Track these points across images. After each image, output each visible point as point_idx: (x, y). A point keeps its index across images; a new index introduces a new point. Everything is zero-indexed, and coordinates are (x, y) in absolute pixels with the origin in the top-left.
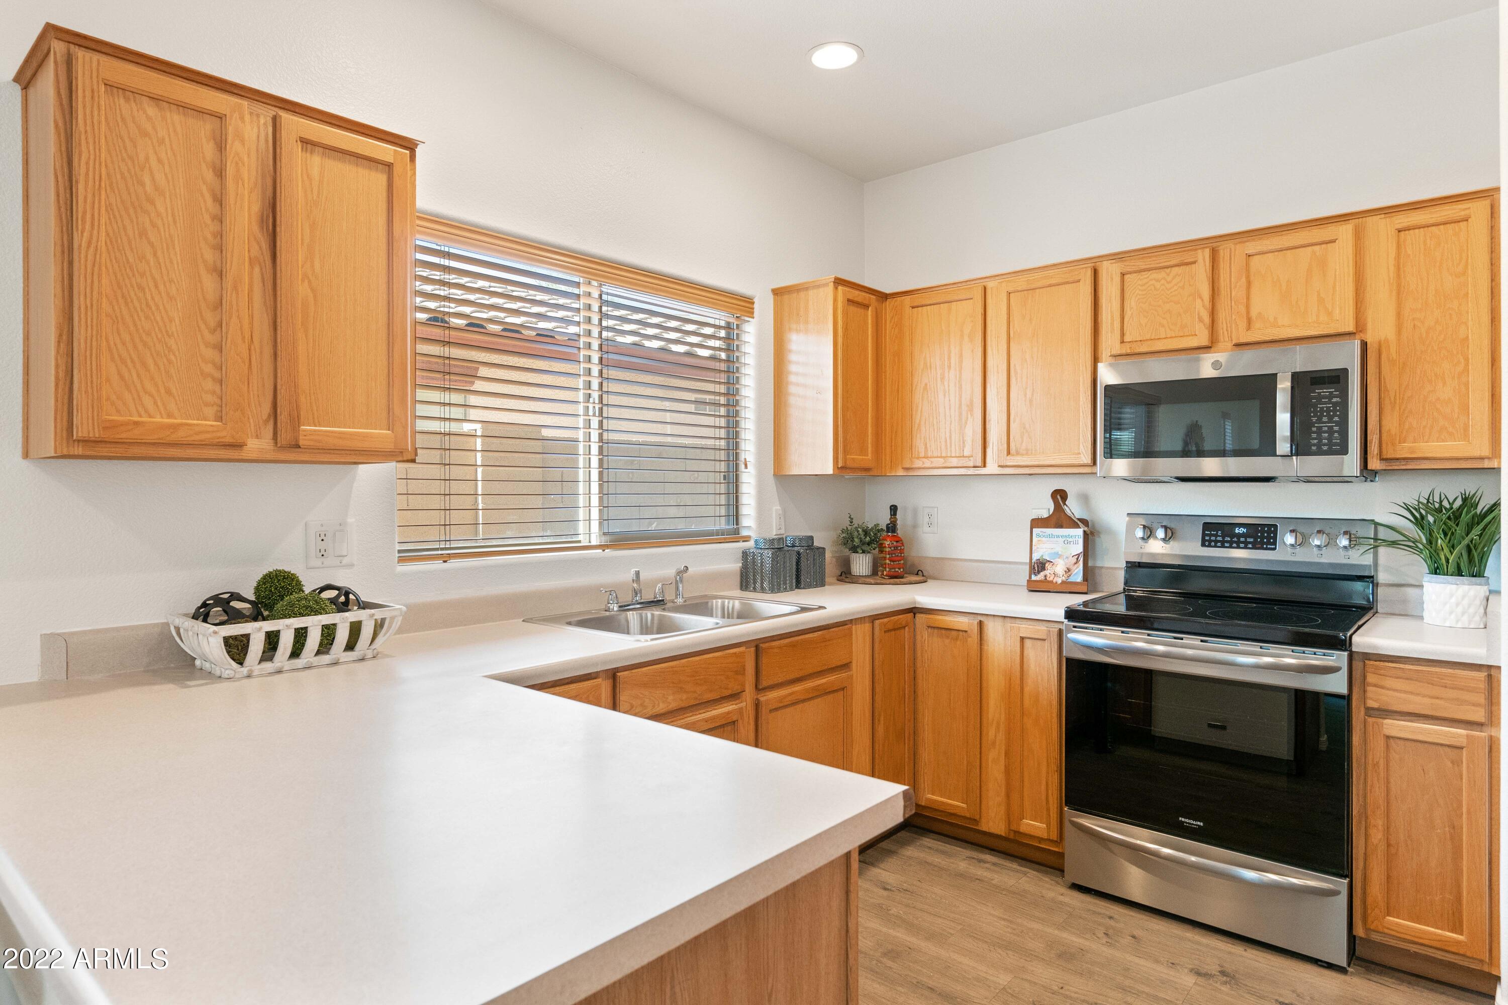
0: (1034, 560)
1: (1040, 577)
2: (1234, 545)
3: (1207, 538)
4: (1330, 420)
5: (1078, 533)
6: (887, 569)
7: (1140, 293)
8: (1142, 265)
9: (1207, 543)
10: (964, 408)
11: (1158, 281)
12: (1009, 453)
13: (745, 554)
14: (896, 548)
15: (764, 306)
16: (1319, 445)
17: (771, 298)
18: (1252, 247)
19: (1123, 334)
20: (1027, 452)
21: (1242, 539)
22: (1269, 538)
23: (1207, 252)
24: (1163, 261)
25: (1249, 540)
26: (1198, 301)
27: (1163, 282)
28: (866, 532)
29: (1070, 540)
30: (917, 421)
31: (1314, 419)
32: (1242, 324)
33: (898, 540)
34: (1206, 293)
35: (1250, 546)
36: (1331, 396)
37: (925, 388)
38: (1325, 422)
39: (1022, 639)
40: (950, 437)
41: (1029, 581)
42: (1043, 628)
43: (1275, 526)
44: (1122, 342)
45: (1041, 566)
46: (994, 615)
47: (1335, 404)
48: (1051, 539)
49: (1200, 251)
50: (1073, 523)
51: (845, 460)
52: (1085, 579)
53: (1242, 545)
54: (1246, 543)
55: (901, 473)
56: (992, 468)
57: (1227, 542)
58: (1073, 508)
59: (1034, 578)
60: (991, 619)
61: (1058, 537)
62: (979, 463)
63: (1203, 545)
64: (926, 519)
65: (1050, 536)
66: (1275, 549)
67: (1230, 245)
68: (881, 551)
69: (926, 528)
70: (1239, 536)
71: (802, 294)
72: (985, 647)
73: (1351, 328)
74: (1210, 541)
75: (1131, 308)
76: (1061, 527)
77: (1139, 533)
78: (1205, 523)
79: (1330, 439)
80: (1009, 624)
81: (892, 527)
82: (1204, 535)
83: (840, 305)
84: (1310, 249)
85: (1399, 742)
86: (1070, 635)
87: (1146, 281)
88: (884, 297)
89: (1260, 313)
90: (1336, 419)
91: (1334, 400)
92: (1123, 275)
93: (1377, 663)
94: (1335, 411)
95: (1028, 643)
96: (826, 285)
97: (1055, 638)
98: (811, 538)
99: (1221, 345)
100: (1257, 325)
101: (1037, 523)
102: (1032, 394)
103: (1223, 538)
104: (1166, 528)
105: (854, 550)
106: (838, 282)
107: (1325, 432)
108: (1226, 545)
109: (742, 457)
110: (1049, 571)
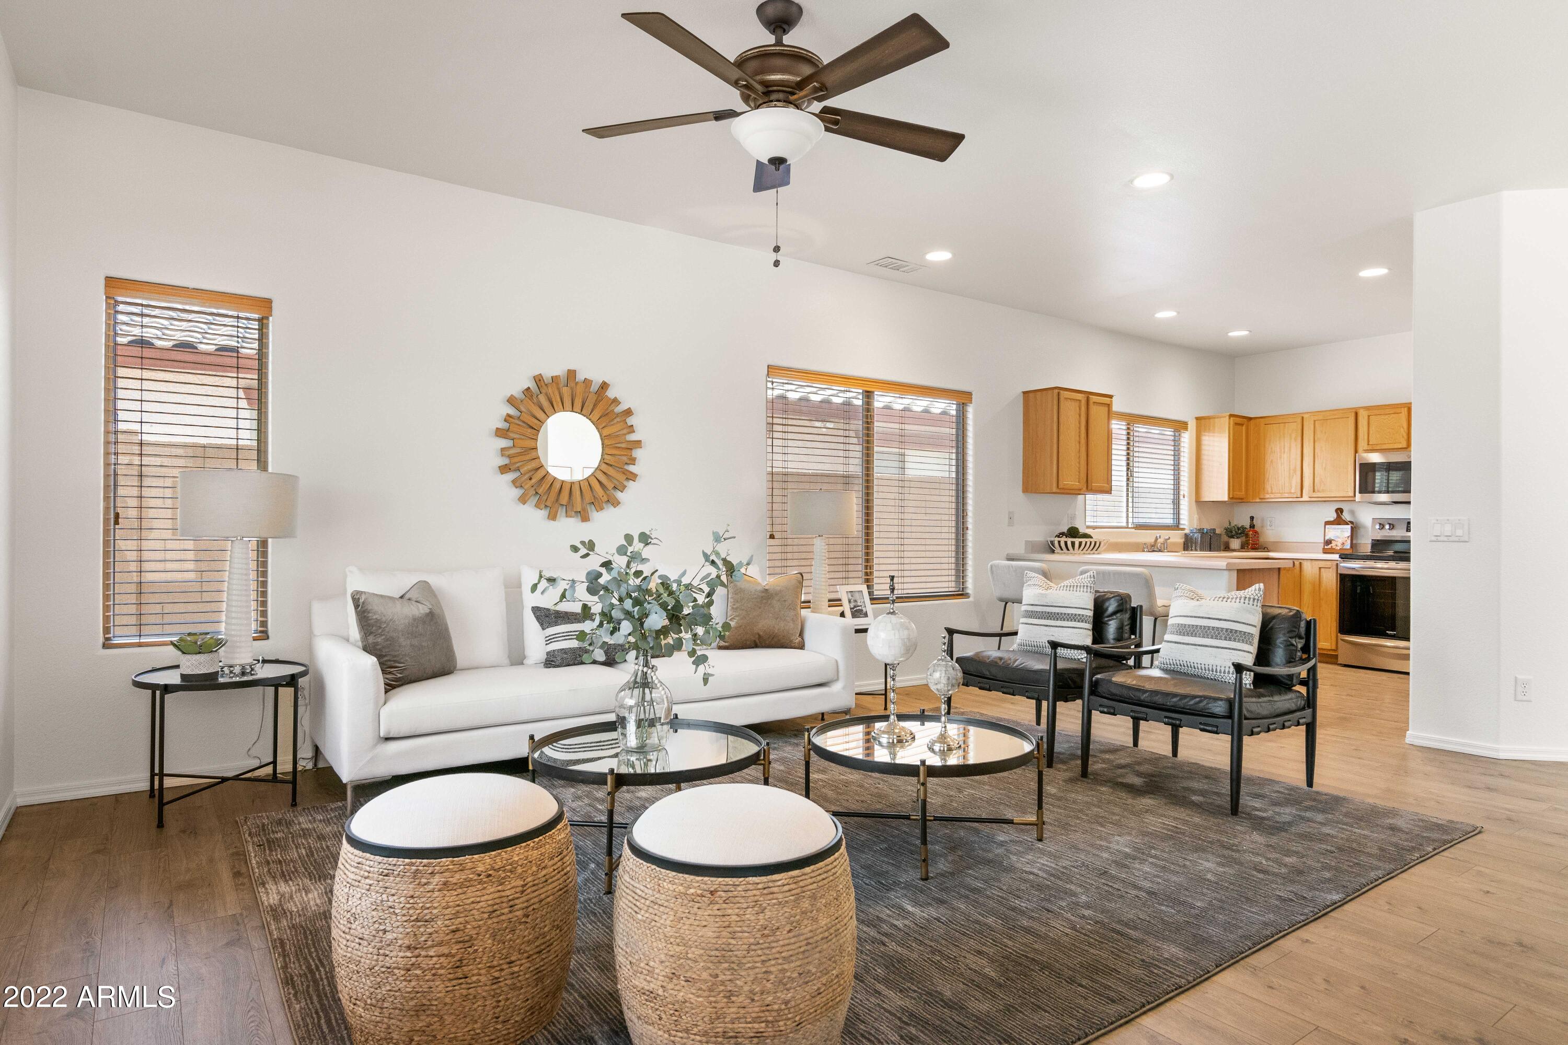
0: (1326, 540)
1: (1329, 546)
5: (1349, 527)
6: (1249, 545)
7: (1376, 424)
8: (1377, 412)
9: (1409, 531)
10: (1292, 471)
11: (1384, 419)
12: (1314, 491)
13: (1186, 535)
14: (1255, 535)
15: (1192, 425)
17: (1195, 420)
19: (1368, 441)
20: (1323, 491)
23: (1406, 409)
24: (1387, 411)
26: (1402, 429)
27: (1386, 420)
28: (1239, 529)
29: (1344, 530)
33: (1256, 532)
34: (1405, 426)
37: (1272, 461)
39: (1320, 568)
40: (1284, 484)
41: (1324, 549)
42: (1329, 563)
44: (1368, 445)
45: (1328, 542)
49: (1402, 409)
51: (1233, 495)
52: (1352, 547)
55: (1258, 500)
56: (1305, 498)
58: (1346, 516)
59: (1325, 546)
60: (1306, 561)
61: (1338, 529)
62: (1299, 496)
64: (1269, 523)
65: (1335, 529)
68: (1247, 537)
69: (1269, 527)
71: (1212, 420)
72: (1303, 573)
75: (1372, 430)
76: (1340, 525)
77: (1377, 527)
80: (1314, 562)
81: (1252, 526)
82: (1408, 527)
83: (1231, 426)
86: (1342, 565)
87: (1379, 419)
88: (1250, 419)
92: (1369, 416)
95: (1322, 570)
96: (1226, 416)
97: (1335, 567)
98: (1214, 530)
101: (1327, 523)
102: (1326, 466)
104: (1390, 524)
105: (1232, 537)
106: (1231, 416)
109: (1182, 493)
110: (1333, 544)
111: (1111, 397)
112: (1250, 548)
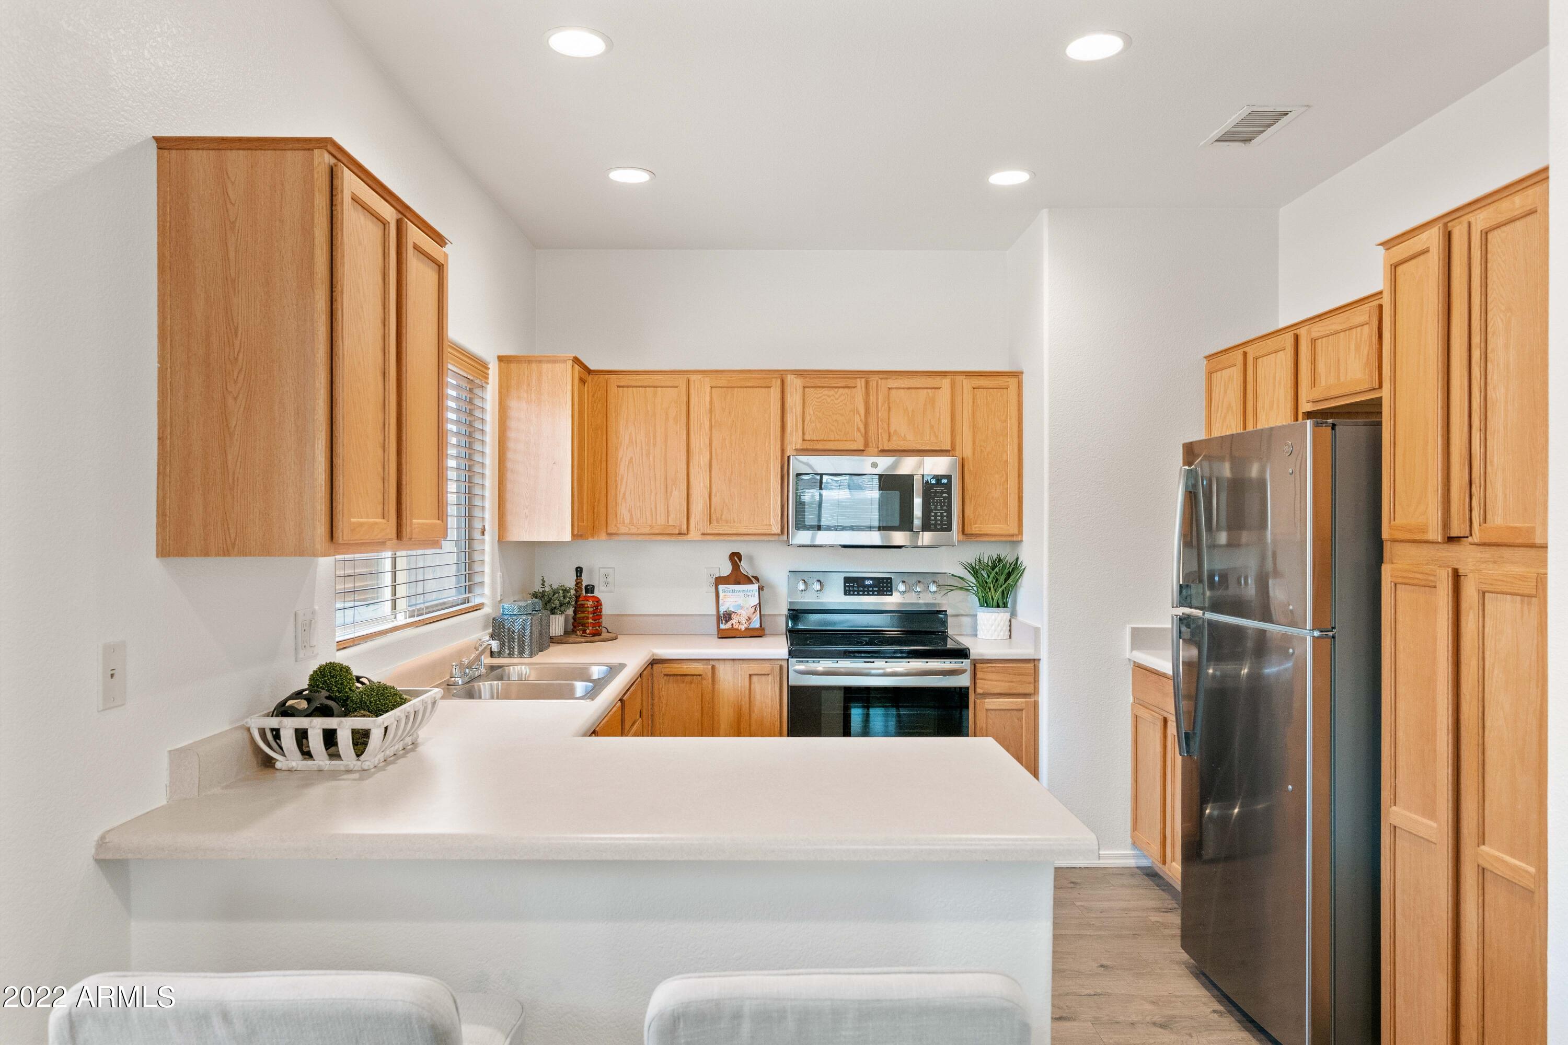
0: (721, 613)
1: (727, 625)
2: (866, 593)
3: (847, 589)
4: (942, 507)
5: (753, 588)
6: (590, 628)
7: (817, 404)
8: (818, 382)
9: (848, 593)
10: (670, 482)
11: (829, 396)
12: (710, 523)
13: (497, 621)
14: (597, 607)
15: (495, 372)
16: (936, 525)
17: (498, 362)
18: (892, 383)
19: (804, 434)
20: (726, 522)
21: (871, 589)
22: (887, 587)
23: (862, 380)
24: (831, 382)
25: (875, 589)
26: (857, 416)
27: (832, 398)
29: (749, 594)
30: (623, 490)
31: (933, 507)
32: (886, 437)
33: (598, 600)
34: (862, 412)
35: (876, 593)
36: (942, 493)
37: (631, 461)
38: (939, 510)
39: (750, 675)
40: (656, 508)
41: (719, 630)
42: (767, 665)
43: (891, 579)
44: (804, 440)
45: (728, 616)
46: (724, 659)
47: (945, 498)
48: (736, 594)
49: (858, 380)
50: (748, 580)
51: (577, 529)
52: (761, 623)
53: (871, 593)
54: (873, 591)
56: (692, 534)
57: (861, 591)
58: (747, 567)
59: (723, 627)
60: (721, 662)
61: (739, 591)
62: (683, 530)
63: (845, 594)
64: (603, 579)
65: (731, 591)
66: (891, 595)
67: (877, 378)
68: (581, 611)
69: (603, 588)
70: (868, 586)
71: (535, 366)
72: (717, 687)
73: (948, 448)
74: (850, 591)
75: (810, 414)
76: (738, 583)
77: (797, 585)
78: (845, 578)
79: (941, 521)
82: (845, 587)
83: (576, 387)
84: (925, 391)
85: (992, 712)
86: (790, 669)
87: (820, 395)
88: (589, 373)
89: (896, 431)
90: (945, 508)
91: (944, 495)
92: (803, 387)
93: (982, 665)
94: (944, 502)
95: (755, 679)
96: (564, 361)
97: (777, 672)
99: (870, 450)
100: (894, 438)
101: (720, 581)
102: (731, 474)
103: (858, 588)
104: (820, 582)
106: (575, 365)
107: (939, 516)
108: (861, 593)
110: (734, 621)
112: (589, 634)
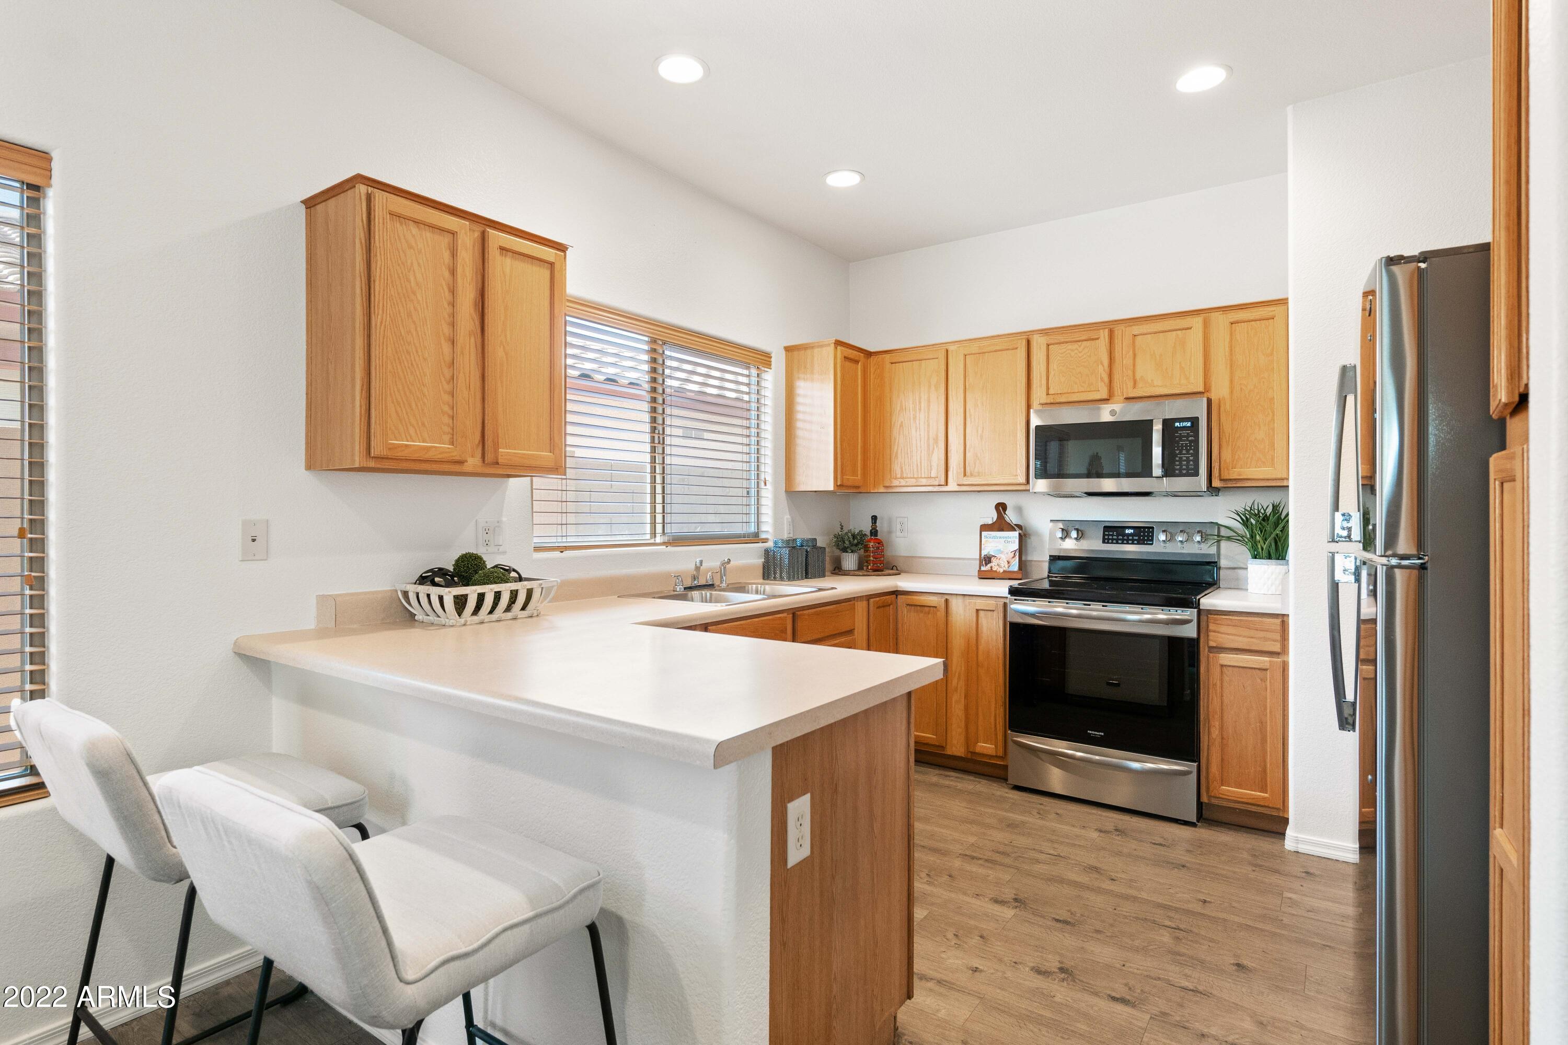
0: (983, 556)
1: (988, 568)
2: (1125, 542)
3: (1106, 537)
4: (1188, 451)
5: (1015, 535)
6: (871, 565)
7: (1060, 359)
8: (1061, 338)
9: (1106, 541)
10: (931, 441)
11: (1072, 350)
12: (965, 475)
13: (767, 551)
14: (878, 548)
15: (779, 360)
16: (1180, 470)
17: (784, 352)
18: (1136, 329)
19: (1048, 389)
20: (979, 474)
21: (1130, 538)
22: (1148, 536)
23: (1107, 331)
24: (1077, 336)
25: (1135, 538)
26: (1100, 367)
27: (1076, 351)
28: (854, 536)
29: (1010, 540)
30: (895, 451)
31: (1177, 452)
32: (1131, 384)
33: (880, 542)
34: (1106, 362)
35: (1136, 542)
36: (1188, 436)
37: (901, 426)
38: (1184, 454)
39: (977, 611)
40: (921, 463)
41: (980, 571)
42: (992, 602)
43: (1153, 528)
44: (1048, 394)
45: (988, 559)
46: (956, 594)
47: (1191, 442)
48: (995, 540)
49: (1101, 331)
50: (1011, 528)
51: (842, 481)
52: (1020, 568)
53: (1130, 542)
54: (1133, 540)
55: (882, 490)
56: (952, 486)
57: (1120, 539)
58: (1011, 516)
59: (983, 568)
60: (954, 597)
61: (1000, 538)
62: (943, 482)
63: (1104, 542)
64: (899, 526)
65: (994, 537)
66: (1152, 544)
67: (1122, 327)
68: (866, 551)
69: (899, 534)
70: (1129, 535)
71: (809, 352)
72: (950, 618)
73: (1201, 389)
74: (1108, 539)
75: (1054, 370)
76: (1002, 530)
77: (1059, 534)
78: (1105, 527)
79: (1187, 465)
80: (968, 600)
81: (874, 532)
82: (1104, 535)
83: (839, 361)
84: (1175, 332)
85: (1229, 668)
86: (1013, 606)
87: (1065, 350)
88: (869, 354)
89: (1142, 377)
90: (1191, 451)
91: (1190, 438)
92: (1048, 345)
93: (1216, 616)
94: (1190, 446)
95: (981, 614)
96: (829, 345)
97: (1001, 609)
98: (815, 540)
99: (1116, 398)
100: (1140, 385)
101: (985, 528)
102: (983, 431)
103: (1118, 537)
104: (1077, 530)
105: (845, 550)
106: (838, 343)
107: (1184, 461)
108: (1120, 542)
109: (762, 477)
110: (994, 563)
111: (561, 248)
112: (870, 569)
